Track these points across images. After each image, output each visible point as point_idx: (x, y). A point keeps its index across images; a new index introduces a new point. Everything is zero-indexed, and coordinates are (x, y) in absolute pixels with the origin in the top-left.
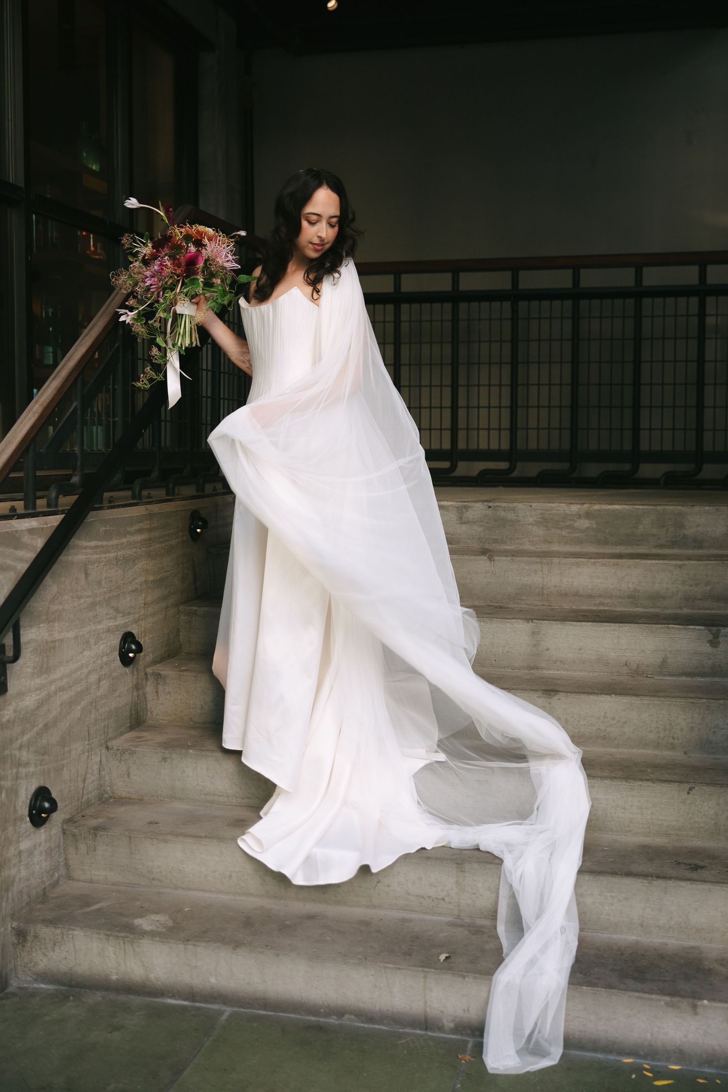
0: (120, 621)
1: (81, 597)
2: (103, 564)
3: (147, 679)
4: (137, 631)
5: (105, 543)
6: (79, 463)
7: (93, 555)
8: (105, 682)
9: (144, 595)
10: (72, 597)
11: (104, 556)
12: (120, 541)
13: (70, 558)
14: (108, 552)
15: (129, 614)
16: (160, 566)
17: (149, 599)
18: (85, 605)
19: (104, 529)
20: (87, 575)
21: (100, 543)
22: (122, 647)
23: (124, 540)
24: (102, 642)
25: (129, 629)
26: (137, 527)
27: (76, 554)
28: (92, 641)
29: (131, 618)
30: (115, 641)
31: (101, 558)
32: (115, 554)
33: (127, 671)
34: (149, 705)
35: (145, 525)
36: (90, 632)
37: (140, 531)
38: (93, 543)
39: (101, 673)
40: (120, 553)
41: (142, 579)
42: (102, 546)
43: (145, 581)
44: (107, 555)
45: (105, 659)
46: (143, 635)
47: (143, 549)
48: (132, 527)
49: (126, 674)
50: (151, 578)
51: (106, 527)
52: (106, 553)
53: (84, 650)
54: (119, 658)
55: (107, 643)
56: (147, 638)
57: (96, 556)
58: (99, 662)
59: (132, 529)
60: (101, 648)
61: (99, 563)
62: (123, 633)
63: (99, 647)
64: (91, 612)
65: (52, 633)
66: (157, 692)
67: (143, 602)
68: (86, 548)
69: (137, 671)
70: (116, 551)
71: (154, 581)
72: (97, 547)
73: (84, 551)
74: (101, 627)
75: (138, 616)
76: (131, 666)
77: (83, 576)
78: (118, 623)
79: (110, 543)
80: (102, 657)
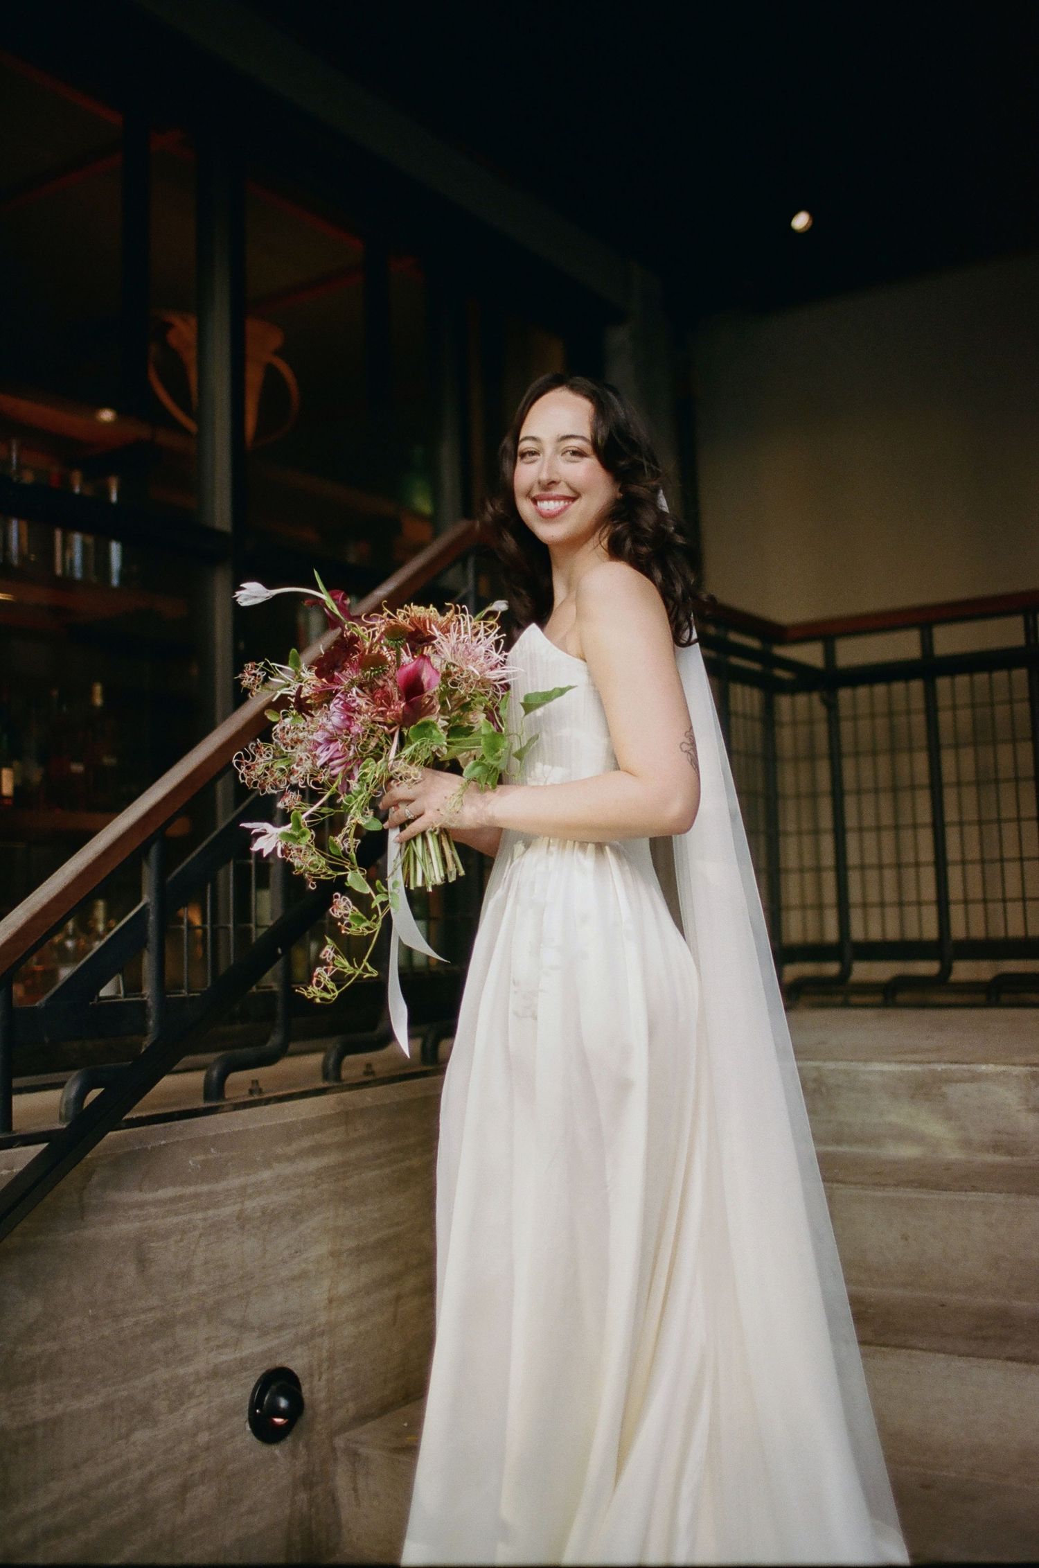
0: (252, 1347)
1: (125, 1314)
2: (197, 1233)
3: (336, 1460)
4: (306, 1360)
5: (205, 1188)
6: (151, 1023)
7: (163, 1217)
8: (202, 1488)
9: (326, 1283)
10: (94, 1318)
11: (200, 1215)
12: (253, 1179)
13: (88, 1233)
14: (216, 1205)
15: (281, 1328)
16: (376, 1215)
17: (344, 1288)
18: (138, 1330)
19: (201, 1157)
20: (143, 1262)
21: (189, 1190)
22: (256, 1402)
23: (266, 1175)
24: (194, 1401)
25: (280, 1361)
26: (306, 1142)
27: (109, 1223)
28: (161, 1405)
29: (287, 1335)
30: (241, 1391)
31: (189, 1222)
32: (237, 1207)
33: (277, 1452)
34: (346, 1514)
35: (334, 1135)
36: (154, 1386)
37: (316, 1150)
38: (164, 1193)
39: (189, 1472)
40: (249, 1205)
41: (323, 1248)
42: (196, 1196)
43: (332, 1254)
44: (211, 1213)
45: (203, 1438)
46: (325, 1366)
47: (325, 1186)
48: (289, 1145)
49: (275, 1459)
50: (350, 1243)
51: (207, 1151)
52: (208, 1208)
53: (132, 1430)
54: (248, 1428)
55: (210, 1402)
56: (338, 1371)
57: (175, 1220)
58: (185, 1447)
59: (291, 1149)
60: (190, 1416)
61: (184, 1232)
62: (260, 1373)
63: (184, 1415)
64: (157, 1343)
65: (22, 1408)
66: (355, 1490)
67: (325, 1296)
68: (142, 1205)
69: (307, 1446)
70: (240, 1200)
71: (359, 1251)
72: (173, 1200)
73: (135, 1212)
74: (191, 1369)
75: (308, 1328)
76: (288, 1438)
77: (131, 1270)
78: (245, 1353)
79: (220, 1186)
80: (195, 1435)
